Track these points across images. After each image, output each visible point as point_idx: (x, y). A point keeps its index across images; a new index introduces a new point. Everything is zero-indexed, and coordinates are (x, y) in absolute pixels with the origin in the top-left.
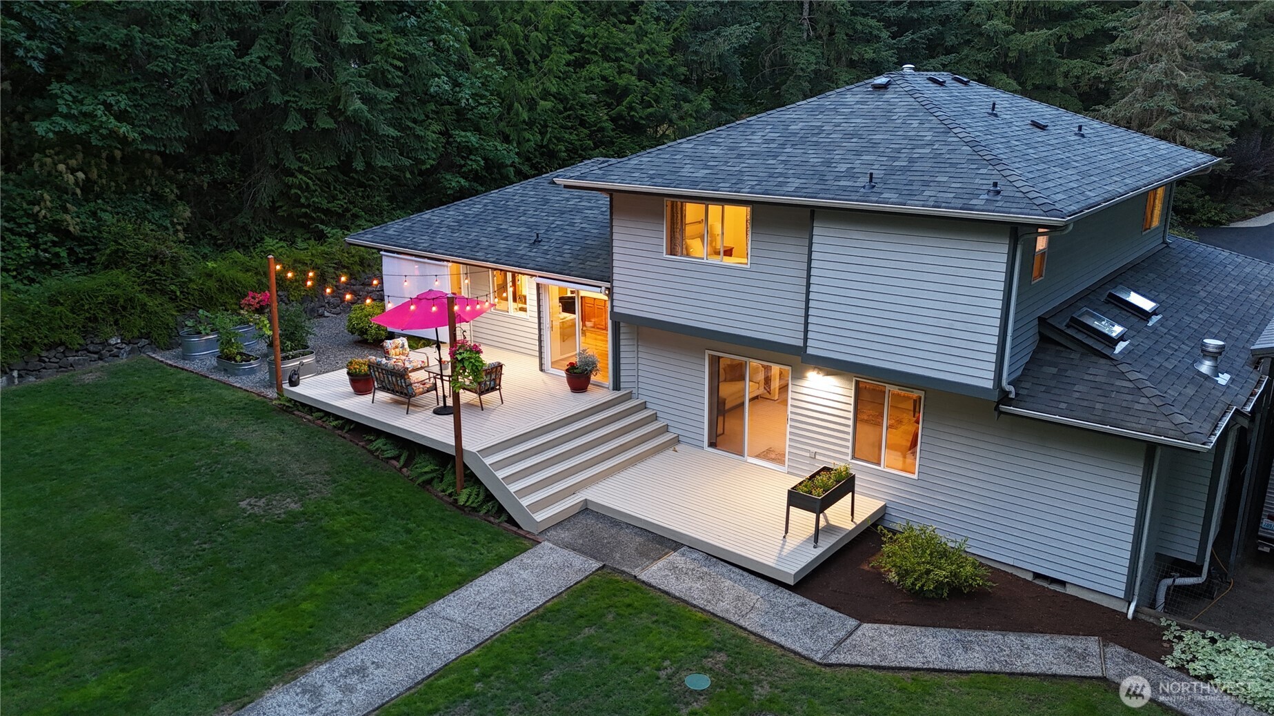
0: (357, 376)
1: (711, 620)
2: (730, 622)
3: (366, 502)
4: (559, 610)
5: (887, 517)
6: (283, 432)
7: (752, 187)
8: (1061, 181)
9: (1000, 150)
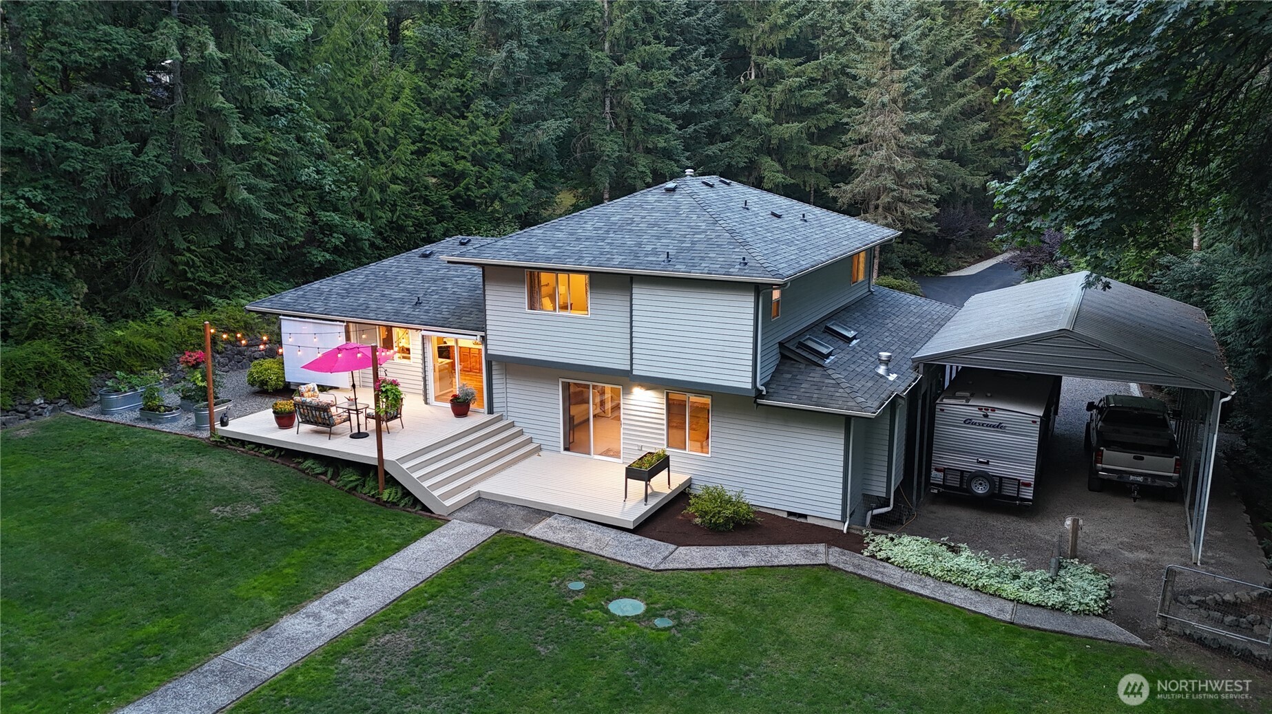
0: (282, 413)
1: (579, 554)
2: (593, 554)
3: (309, 504)
4: (474, 558)
5: (693, 486)
6: (225, 461)
7: (590, 261)
8: (786, 255)
9: (748, 236)
